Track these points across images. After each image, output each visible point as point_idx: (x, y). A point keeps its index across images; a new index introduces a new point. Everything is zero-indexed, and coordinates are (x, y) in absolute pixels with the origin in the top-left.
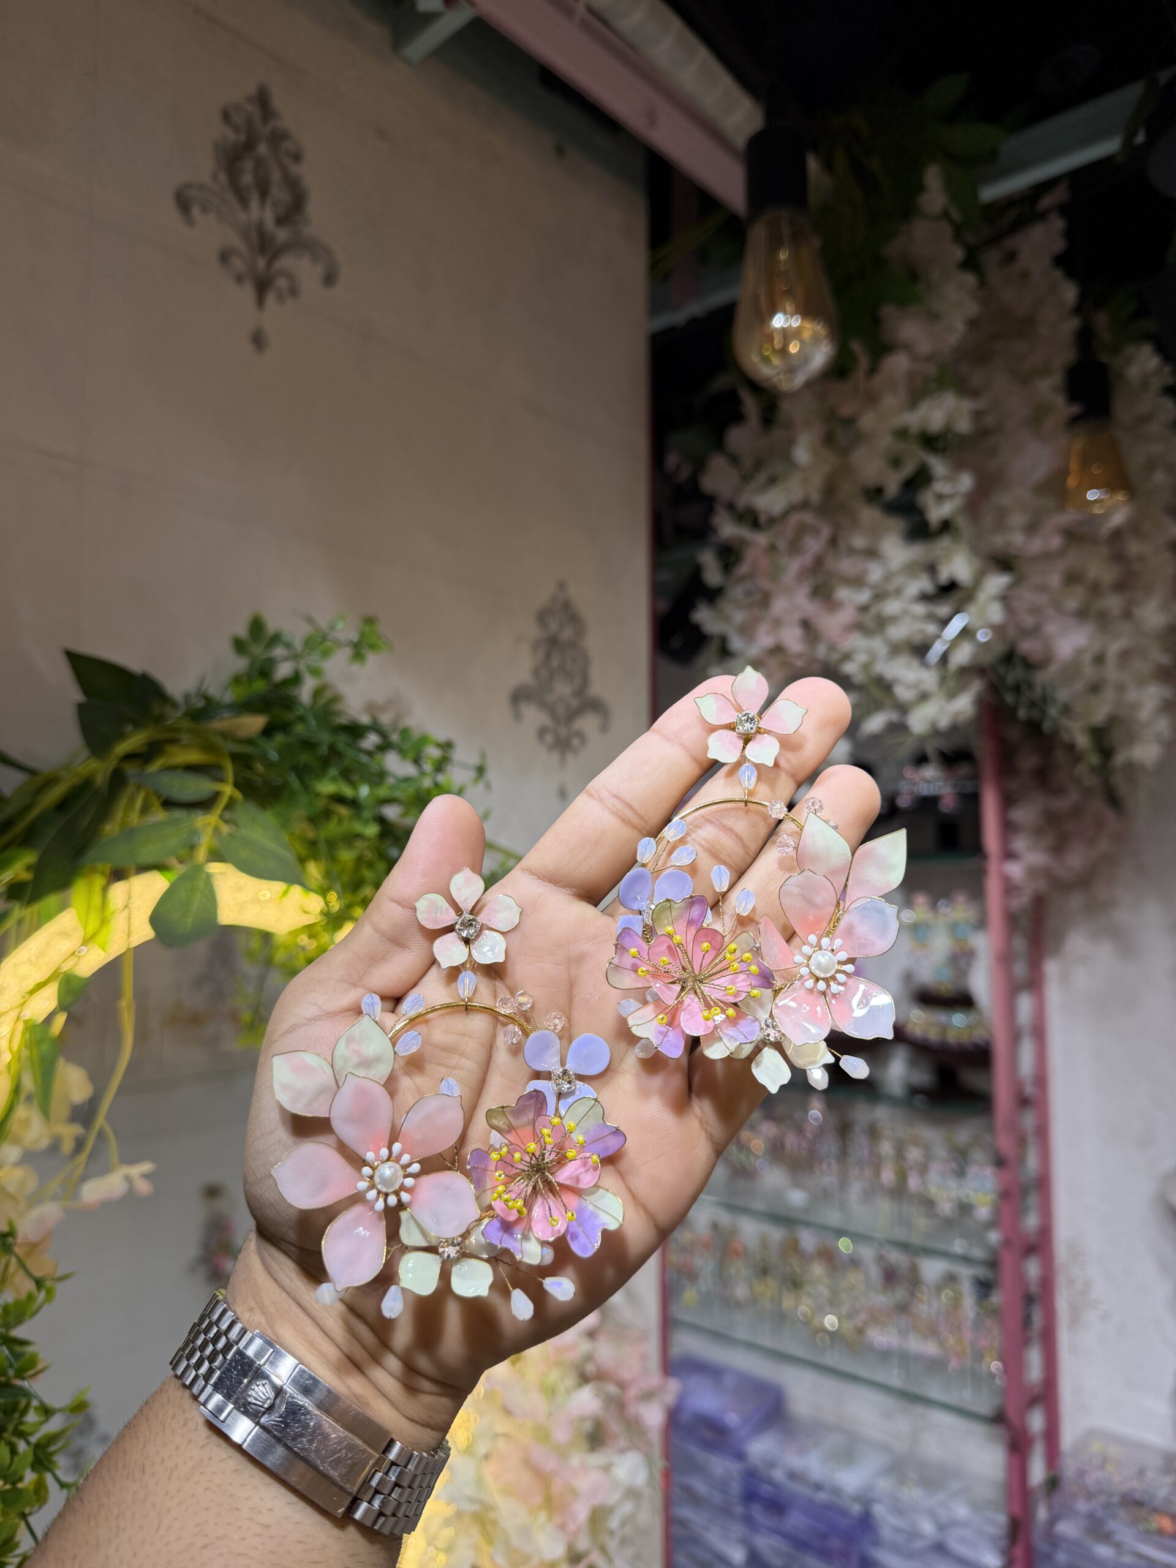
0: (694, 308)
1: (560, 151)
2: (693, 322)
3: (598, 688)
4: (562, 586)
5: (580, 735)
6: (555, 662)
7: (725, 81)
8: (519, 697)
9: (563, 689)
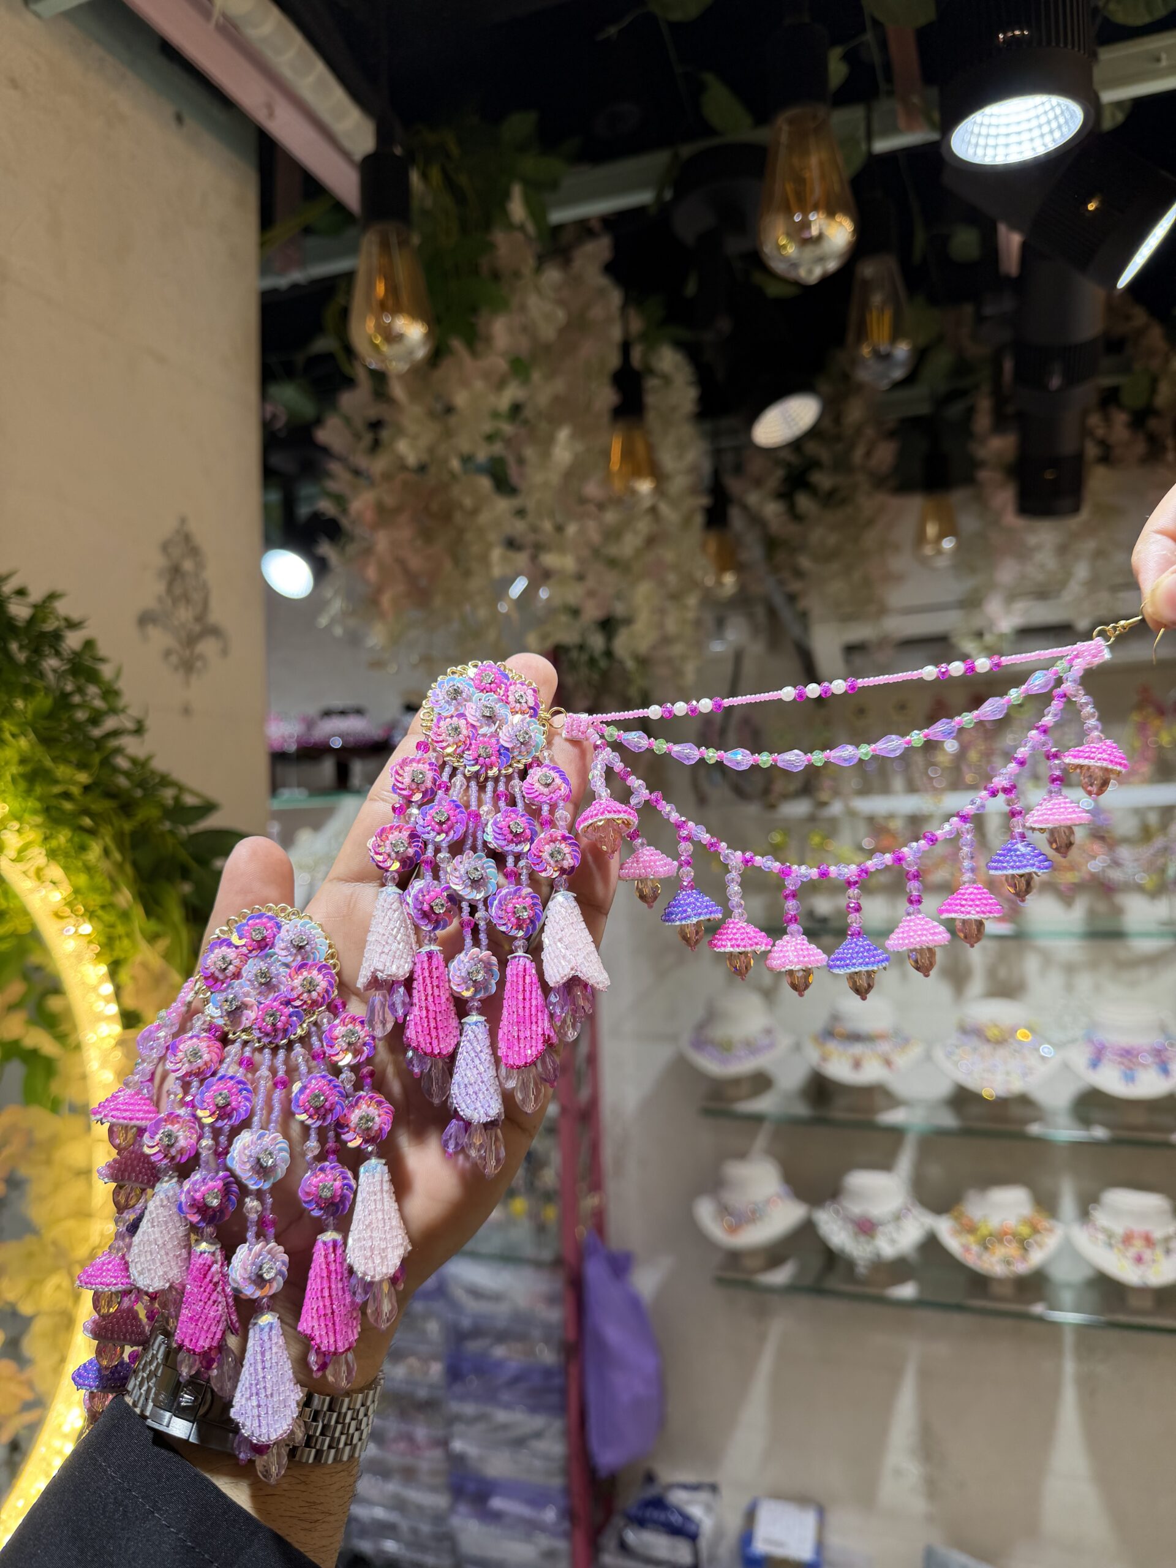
0: (297, 276)
1: (179, 119)
2: (295, 287)
3: (216, 615)
4: (183, 521)
5: (201, 657)
6: (178, 590)
7: (338, 94)
8: (145, 619)
9: (184, 614)
